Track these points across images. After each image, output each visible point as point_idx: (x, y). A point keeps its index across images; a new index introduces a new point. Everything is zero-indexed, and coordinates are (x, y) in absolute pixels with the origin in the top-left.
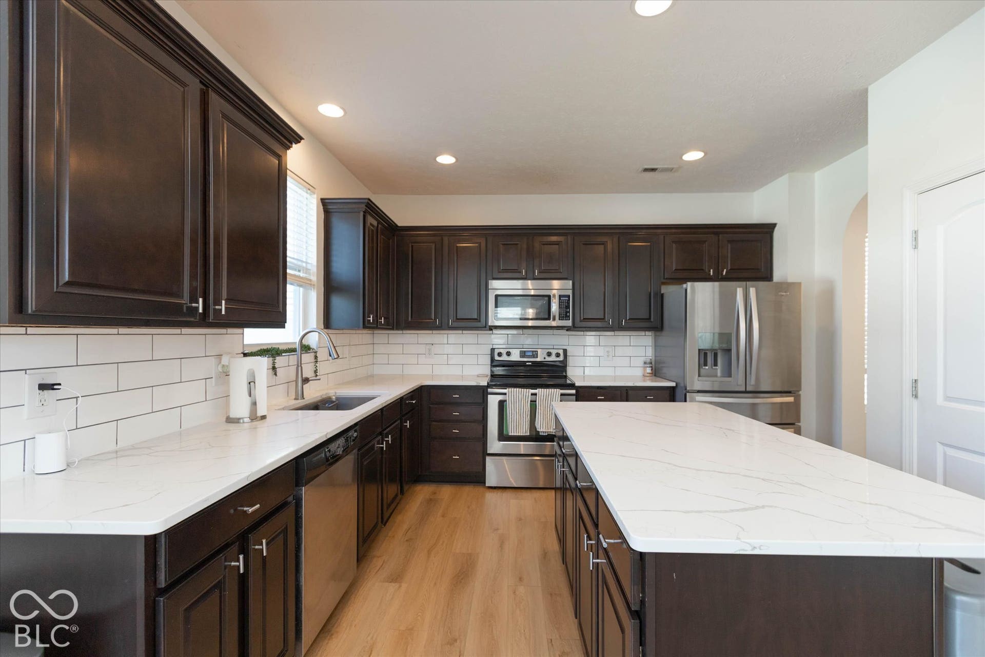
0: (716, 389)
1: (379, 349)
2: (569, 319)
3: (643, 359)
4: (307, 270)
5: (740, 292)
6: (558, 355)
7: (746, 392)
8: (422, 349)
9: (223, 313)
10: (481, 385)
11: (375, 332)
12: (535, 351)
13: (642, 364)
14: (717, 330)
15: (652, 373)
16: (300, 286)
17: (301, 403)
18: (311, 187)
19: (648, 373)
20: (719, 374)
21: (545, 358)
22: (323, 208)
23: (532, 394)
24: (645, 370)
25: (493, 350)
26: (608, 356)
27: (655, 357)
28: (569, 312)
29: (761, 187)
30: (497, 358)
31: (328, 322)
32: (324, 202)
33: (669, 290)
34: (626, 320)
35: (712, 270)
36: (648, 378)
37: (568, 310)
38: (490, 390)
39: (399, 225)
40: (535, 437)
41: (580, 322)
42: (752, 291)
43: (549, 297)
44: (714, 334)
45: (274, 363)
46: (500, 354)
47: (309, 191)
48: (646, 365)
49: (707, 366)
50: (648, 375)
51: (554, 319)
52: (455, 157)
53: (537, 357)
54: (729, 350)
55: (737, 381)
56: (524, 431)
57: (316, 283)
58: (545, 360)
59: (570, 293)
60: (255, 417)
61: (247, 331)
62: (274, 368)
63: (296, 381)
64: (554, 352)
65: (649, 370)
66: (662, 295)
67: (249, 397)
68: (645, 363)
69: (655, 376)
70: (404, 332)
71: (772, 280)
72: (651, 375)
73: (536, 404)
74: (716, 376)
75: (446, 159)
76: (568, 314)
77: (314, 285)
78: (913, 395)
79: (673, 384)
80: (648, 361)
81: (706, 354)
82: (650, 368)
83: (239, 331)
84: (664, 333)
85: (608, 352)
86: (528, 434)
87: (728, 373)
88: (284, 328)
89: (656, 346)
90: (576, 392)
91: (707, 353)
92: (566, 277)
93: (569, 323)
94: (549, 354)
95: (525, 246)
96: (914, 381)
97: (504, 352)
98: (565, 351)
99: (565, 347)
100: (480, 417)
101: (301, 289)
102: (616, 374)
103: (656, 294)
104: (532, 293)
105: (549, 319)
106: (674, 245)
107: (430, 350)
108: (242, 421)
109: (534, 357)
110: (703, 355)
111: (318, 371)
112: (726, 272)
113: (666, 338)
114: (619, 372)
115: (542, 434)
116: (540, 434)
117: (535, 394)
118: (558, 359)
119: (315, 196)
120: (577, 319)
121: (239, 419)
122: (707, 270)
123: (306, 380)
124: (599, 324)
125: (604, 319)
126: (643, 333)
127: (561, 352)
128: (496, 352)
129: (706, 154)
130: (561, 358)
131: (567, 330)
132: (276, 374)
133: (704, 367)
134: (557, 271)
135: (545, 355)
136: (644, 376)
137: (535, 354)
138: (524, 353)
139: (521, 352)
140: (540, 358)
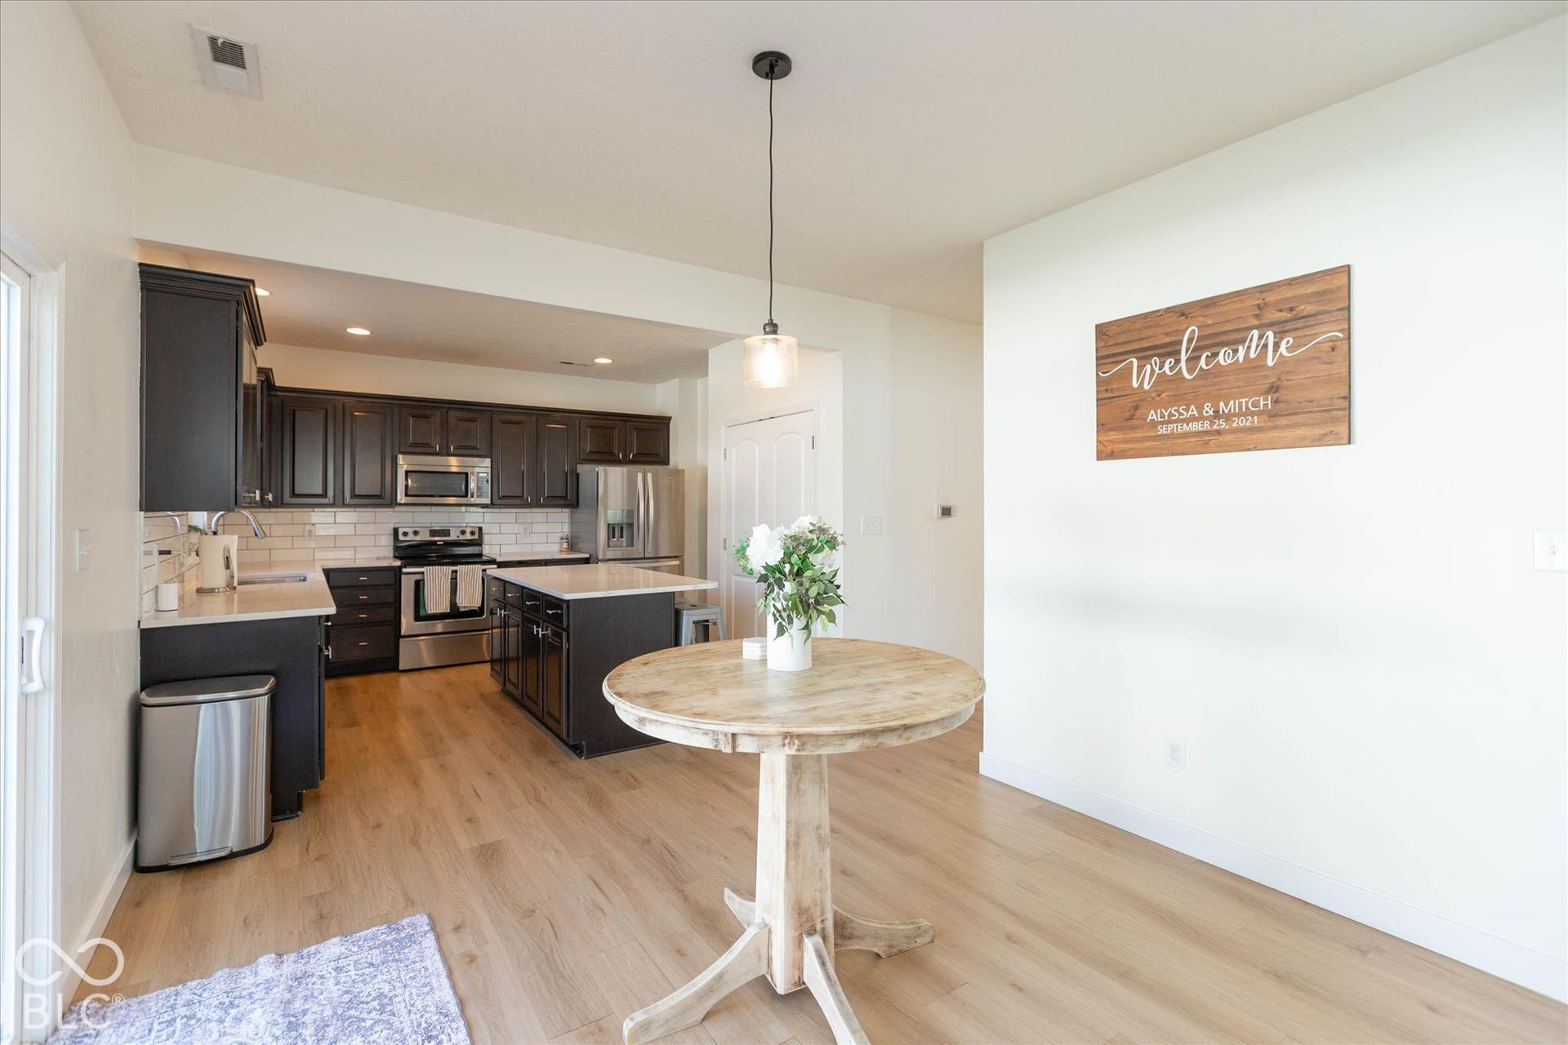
0: (625, 557)
2: (487, 497)
3: (561, 535)
5: (640, 475)
6: (472, 533)
7: (644, 558)
10: (393, 565)
12: (448, 530)
13: (558, 540)
14: (626, 508)
15: (568, 546)
19: (564, 549)
20: (624, 545)
21: (457, 537)
23: (453, 572)
24: (561, 543)
25: (396, 531)
26: (525, 533)
27: (572, 532)
29: (663, 382)
30: (401, 538)
33: (584, 469)
34: (544, 498)
35: (621, 455)
38: (404, 570)
40: (455, 613)
41: (498, 499)
42: (649, 476)
43: (467, 474)
44: (623, 511)
46: (405, 534)
49: (615, 538)
51: (472, 497)
52: (370, 329)
53: (449, 536)
54: (632, 525)
55: (637, 550)
56: (444, 608)
58: (457, 539)
59: (488, 470)
64: (468, 530)
65: (565, 545)
66: (578, 474)
67: (225, 570)
68: (562, 539)
69: (571, 550)
71: (669, 464)
72: (567, 549)
73: (457, 582)
74: (622, 546)
75: (359, 331)
79: (588, 556)
80: (565, 536)
81: (614, 528)
82: (567, 541)
84: (579, 510)
85: (525, 529)
86: (449, 611)
87: (631, 543)
89: (572, 522)
92: (484, 454)
93: (487, 501)
94: (463, 532)
95: (438, 420)
97: (410, 531)
98: (480, 529)
99: (480, 525)
100: (391, 599)
102: (534, 550)
103: (572, 472)
105: (466, 496)
106: (588, 430)
107: (309, 530)
108: (217, 590)
109: (446, 536)
110: (611, 529)
112: (632, 456)
113: (582, 514)
114: (537, 548)
115: (463, 610)
116: (461, 610)
117: (456, 572)
118: (473, 537)
120: (495, 496)
121: (215, 589)
122: (617, 453)
124: (516, 501)
125: (523, 496)
126: (560, 510)
127: (476, 529)
128: (401, 531)
129: (613, 361)
130: (476, 537)
131: (482, 507)
133: (612, 539)
134: (475, 448)
135: (458, 534)
136: (561, 551)
137: (446, 533)
138: (433, 533)
139: (431, 531)
140: (453, 537)
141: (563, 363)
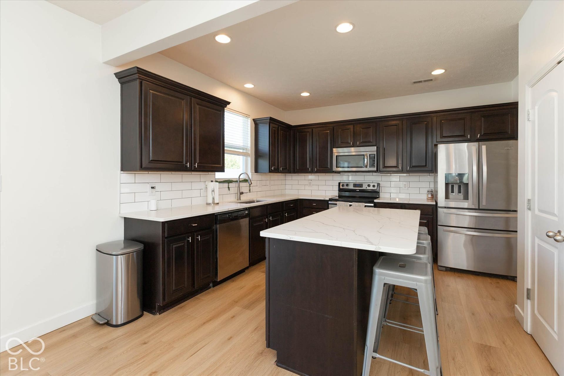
1: (288, 182)
2: (375, 167)
3: (427, 189)
4: (246, 149)
5: (474, 149)
6: (374, 186)
7: (479, 209)
8: (306, 182)
9: (196, 167)
10: (326, 199)
11: (286, 174)
12: (362, 184)
14: (458, 172)
15: (432, 198)
16: (245, 156)
17: (239, 201)
18: (246, 115)
19: (429, 197)
20: (462, 199)
21: (366, 188)
22: (254, 123)
23: (350, 205)
24: (428, 196)
25: (339, 183)
26: (405, 187)
28: (375, 163)
30: (341, 187)
31: (256, 170)
32: (255, 120)
34: (410, 167)
35: (469, 135)
36: (429, 200)
37: (374, 162)
38: (330, 202)
39: (293, 125)
41: (383, 168)
42: (484, 148)
43: (364, 155)
45: (228, 186)
46: (343, 186)
47: (246, 117)
48: (428, 193)
49: (454, 193)
50: (430, 198)
51: (366, 167)
52: (310, 93)
53: (362, 187)
57: (250, 154)
58: (366, 189)
59: (375, 153)
60: (214, 203)
61: (217, 173)
62: (229, 188)
63: (238, 193)
64: (372, 185)
65: (430, 196)
68: (428, 192)
70: (299, 174)
71: (517, 139)
72: (432, 199)
74: (460, 199)
75: (305, 94)
76: (374, 164)
77: (249, 155)
78: (527, 208)
79: (434, 203)
80: (430, 190)
82: (431, 195)
83: (213, 173)
85: (405, 185)
87: (467, 197)
88: (224, 172)
90: (374, 205)
91: (454, 185)
92: (373, 145)
93: (375, 169)
94: (369, 186)
95: (352, 130)
96: (528, 200)
97: (345, 184)
98: (379, 184)
99: (378, 182)
101: (245, 157)
104: (354, 154)
105: (364, 167)
107: (310, 183)
109: (361, 187)
110: (451, 186)
111: (251, 190)
112: (480, 136)
114: (412, 197)
118: (374, 188)
119: (250, 119)
120: (381, 167)
123: (242, 193)
124: (394, 169)
125: (398, 167)
126: (427, 174)
127: (376, 185)
128: (341, 184)
129: (446, 70)
130: (376, 188)
131: (375, 173)
132: (229, 190)
133: (451, 194)
134: (369, 142)
135: (367, 186)
136: (427, 199)
137: (361, 185)
138: (355, 185)
139: (354, 184)
140: (364, 188)
141: (415, 83)
